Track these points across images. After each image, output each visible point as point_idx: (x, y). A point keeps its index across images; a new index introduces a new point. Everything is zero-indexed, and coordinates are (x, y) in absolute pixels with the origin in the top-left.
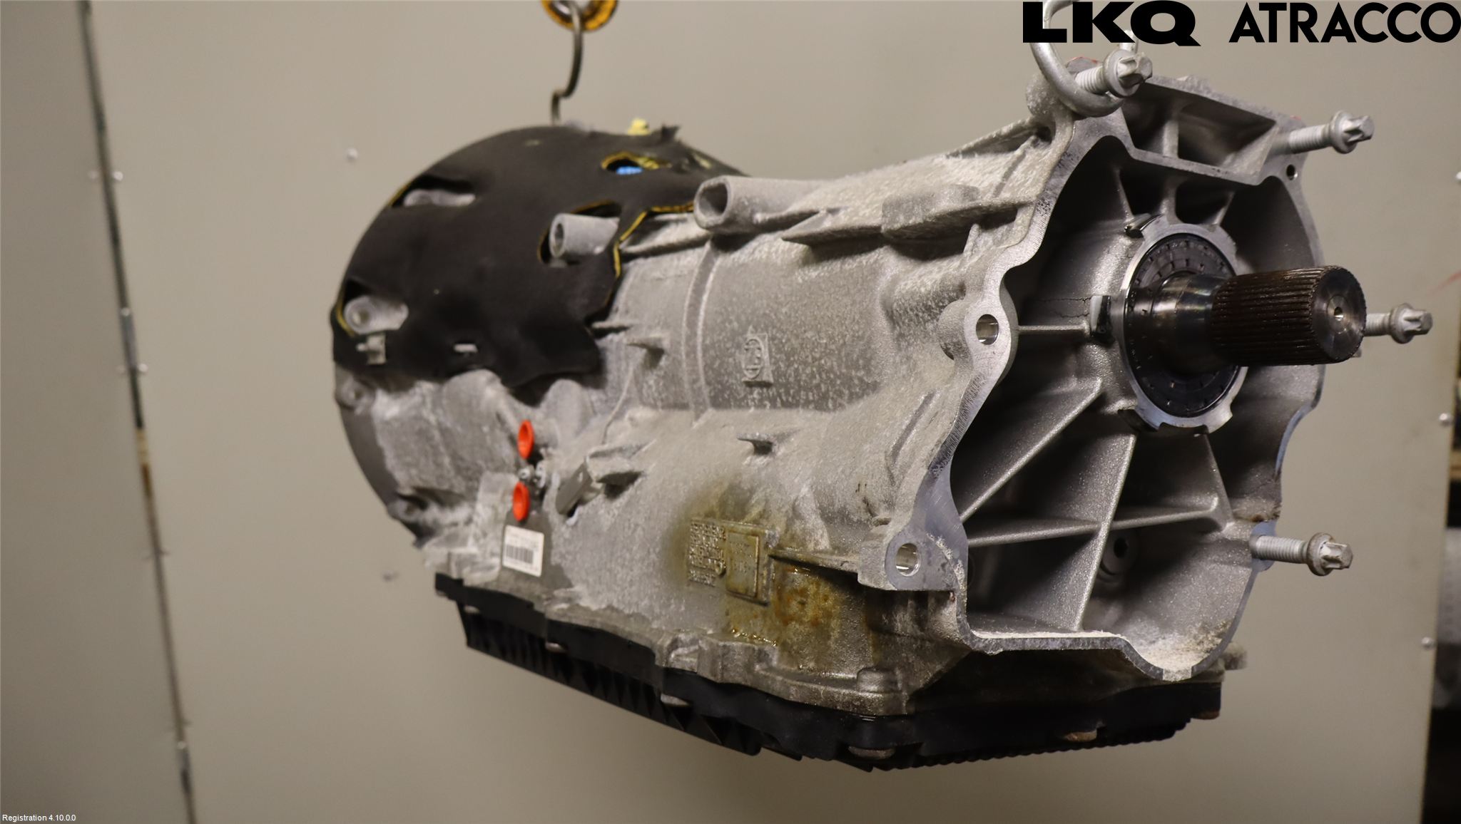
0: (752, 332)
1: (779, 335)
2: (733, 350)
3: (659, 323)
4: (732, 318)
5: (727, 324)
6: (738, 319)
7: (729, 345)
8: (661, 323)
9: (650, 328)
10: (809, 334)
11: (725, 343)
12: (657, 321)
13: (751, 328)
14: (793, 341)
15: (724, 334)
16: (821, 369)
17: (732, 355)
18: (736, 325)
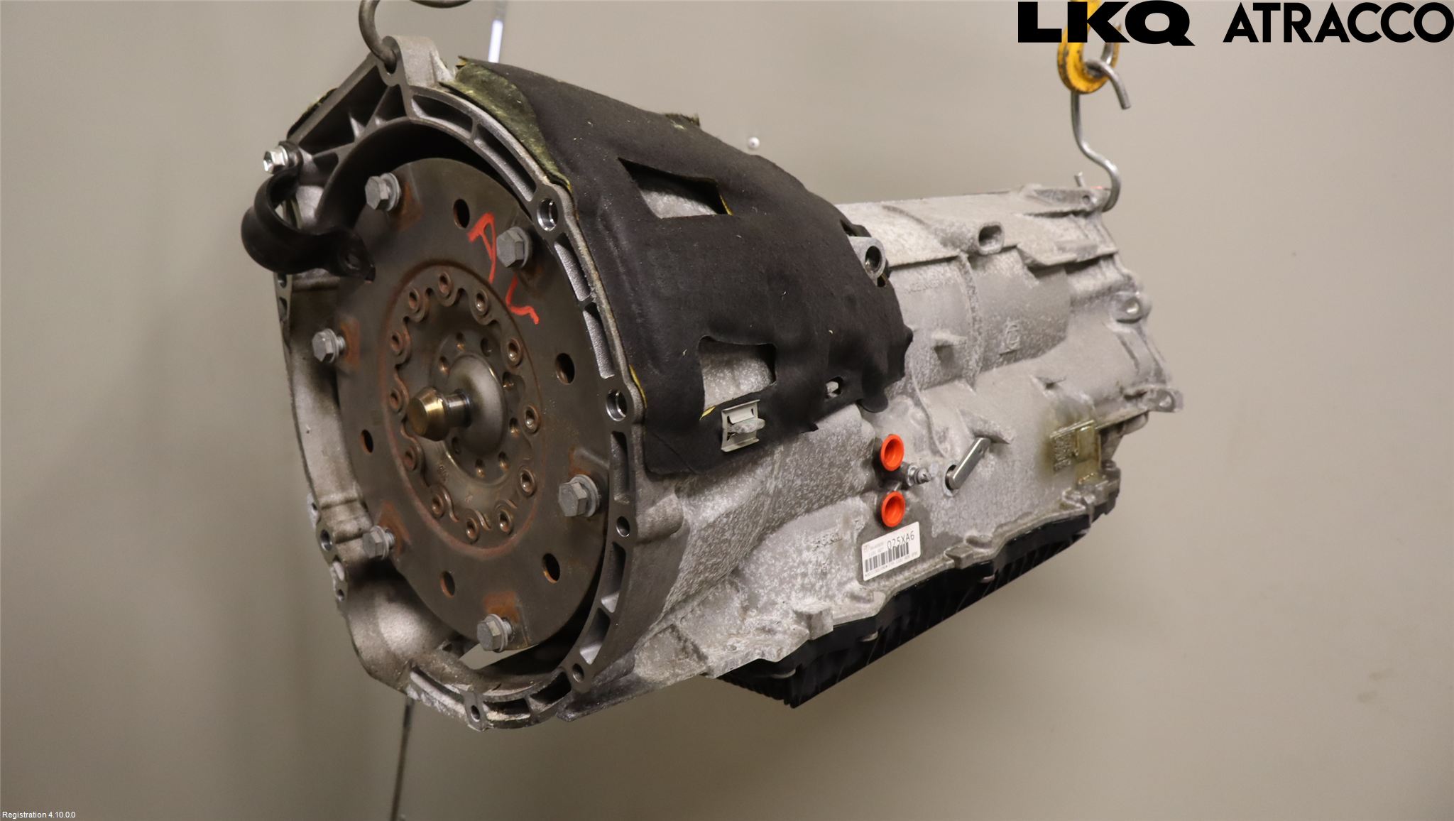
0: (1010, 321)
1: (1025, 320)
2: (997, 334)
3: (938, 325)
4: (996, 314)
5: (993, 319)
6: (1000, 315)
7: (994, 332)
8: (940, 325)
9: (930, 330)
10: (1042, 317)
11: (992, 330)
12: (935, 324)
13: (1009, 318)
14: (1034, 322)
15: (991, 325)
16: (1045, 335)
17: (996, 338)
18: (999, 318)
